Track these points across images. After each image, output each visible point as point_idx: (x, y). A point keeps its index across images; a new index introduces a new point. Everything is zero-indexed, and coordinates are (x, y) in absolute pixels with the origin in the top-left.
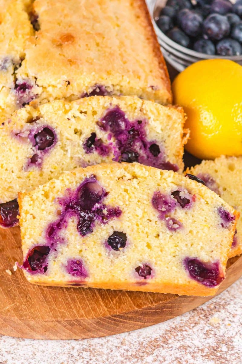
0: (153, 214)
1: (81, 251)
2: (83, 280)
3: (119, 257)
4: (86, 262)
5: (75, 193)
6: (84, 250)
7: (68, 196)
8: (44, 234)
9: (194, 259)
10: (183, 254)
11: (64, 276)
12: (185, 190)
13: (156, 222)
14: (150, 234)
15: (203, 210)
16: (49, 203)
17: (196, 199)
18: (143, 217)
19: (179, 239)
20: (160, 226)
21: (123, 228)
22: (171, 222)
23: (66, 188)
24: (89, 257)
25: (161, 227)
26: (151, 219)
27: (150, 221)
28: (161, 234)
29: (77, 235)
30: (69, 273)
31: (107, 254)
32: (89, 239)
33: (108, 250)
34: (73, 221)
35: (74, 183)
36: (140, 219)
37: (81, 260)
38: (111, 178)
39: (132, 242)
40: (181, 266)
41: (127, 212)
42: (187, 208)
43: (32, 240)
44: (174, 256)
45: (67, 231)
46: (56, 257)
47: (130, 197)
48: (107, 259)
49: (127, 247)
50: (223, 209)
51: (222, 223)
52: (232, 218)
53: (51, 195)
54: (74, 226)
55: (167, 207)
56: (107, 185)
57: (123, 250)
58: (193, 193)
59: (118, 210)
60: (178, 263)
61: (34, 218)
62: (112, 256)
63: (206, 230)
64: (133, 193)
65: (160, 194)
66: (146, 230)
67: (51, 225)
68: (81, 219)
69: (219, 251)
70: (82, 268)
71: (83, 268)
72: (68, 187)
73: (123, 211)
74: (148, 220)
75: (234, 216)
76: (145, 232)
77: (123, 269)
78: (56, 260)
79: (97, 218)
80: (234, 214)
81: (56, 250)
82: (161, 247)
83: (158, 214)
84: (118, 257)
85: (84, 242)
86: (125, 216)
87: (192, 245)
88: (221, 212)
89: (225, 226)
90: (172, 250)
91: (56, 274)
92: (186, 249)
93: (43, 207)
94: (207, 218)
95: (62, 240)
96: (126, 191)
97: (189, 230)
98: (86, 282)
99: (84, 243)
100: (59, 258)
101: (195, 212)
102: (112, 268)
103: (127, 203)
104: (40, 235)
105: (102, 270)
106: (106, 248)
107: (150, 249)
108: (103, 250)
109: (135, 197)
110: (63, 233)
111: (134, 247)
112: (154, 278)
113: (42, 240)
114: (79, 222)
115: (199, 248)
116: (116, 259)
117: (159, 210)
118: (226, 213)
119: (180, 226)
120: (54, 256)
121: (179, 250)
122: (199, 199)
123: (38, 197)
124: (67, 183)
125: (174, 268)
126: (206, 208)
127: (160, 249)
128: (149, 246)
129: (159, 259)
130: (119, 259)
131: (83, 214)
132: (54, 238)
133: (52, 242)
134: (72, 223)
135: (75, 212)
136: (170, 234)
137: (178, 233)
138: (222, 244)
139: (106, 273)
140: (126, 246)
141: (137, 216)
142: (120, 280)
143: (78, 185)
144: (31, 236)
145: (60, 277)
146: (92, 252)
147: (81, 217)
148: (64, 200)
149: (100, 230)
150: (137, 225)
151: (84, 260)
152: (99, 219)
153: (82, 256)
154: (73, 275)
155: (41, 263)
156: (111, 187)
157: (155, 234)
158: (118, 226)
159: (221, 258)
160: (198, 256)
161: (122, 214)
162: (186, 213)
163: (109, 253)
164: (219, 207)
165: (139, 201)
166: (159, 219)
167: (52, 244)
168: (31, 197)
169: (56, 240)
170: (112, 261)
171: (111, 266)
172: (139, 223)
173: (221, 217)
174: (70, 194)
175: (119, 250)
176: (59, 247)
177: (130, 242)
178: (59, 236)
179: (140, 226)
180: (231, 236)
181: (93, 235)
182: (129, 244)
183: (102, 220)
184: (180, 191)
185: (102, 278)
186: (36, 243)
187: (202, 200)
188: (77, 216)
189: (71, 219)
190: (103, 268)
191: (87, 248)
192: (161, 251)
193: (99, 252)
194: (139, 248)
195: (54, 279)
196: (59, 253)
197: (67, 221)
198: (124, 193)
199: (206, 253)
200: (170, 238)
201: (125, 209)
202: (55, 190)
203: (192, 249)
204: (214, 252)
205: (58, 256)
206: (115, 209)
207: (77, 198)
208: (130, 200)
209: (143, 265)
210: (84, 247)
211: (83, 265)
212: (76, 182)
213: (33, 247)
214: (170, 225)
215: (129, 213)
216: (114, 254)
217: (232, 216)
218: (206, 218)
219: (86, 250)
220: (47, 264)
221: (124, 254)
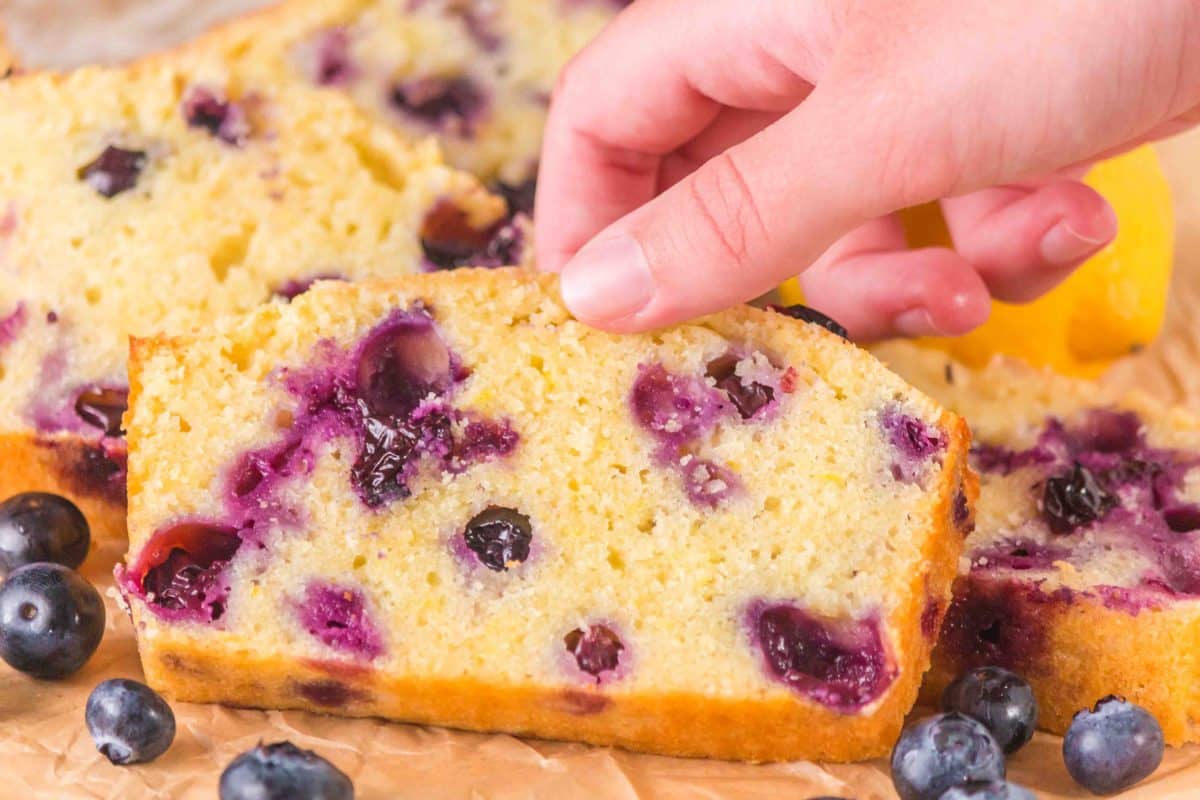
0: (635, 447)
1: (359, 562)
2: (364, 663)
3: (505, 593)
4: (376, 601)
5: (351, 356)
6: (372, 558)
7: (323, 366)
8: (218, 485)
9: (781, 603)
10: (741, 588)
11: (290, 640)
12: (757, 354)
13: (644, 473)
14: (621, 517)
15: (822, 421)
16: (247, 383)
17: (800, 383)
18: (597, 454)
19: (728, 535)
20: (662, 488)
21: (519, 494)
22: (702, 473)
23: (316, 338)
24: (389, 586)
25: (661, 491)
26: (624, 465)
27: (623, 470)
28: (659, 518)
29: (348, 504)
30: (312, 632)
31: (462, 580)
32: (393, 521)
33: (465, 567)
34: (337, 456)
35: (352, 322)
36: (586, 464)
37: (361, 594)
38: (487, 315)
39: (553, 543)
40: (735, 634)
41: (539, 437)
42: (760, 419)
43: (172, 498)
44: (710, 599)
45: (310, 486)
46: (261, 571)
47: (551, 388)
48: (461, 596)
49: (534, 562)
50: (902, 409)
51: (897, 462)
52: (934, 441)
53: (259, 359)
54: (339, 470)
55: (687, 416)
56: (469, 341)
57: (521, 569)
58: (788, 363)
59: (508, 431)
60: (720, 623)
61: (185, 427)
62: (478, 585)
63: (830, 496)
64: (564, 372)
65: (665, 373)
66: (607, 501)
67: (252, 458)
68: (371, 448)
69: (882, 571)
70: (363, 620)
71: (367, 620)
72: (326, 336)
73: (524, 435)
74: (617, 467)
75: (943, 434)
76: (601, 509)
77: (520, 639)
78: (263, 579)
79: (428, 444)
80: (939, 425)
81: (262, 546)
82: (660, 566)
83: (650, 445)
84: (501, 595)
85: (376, 531)
86: (533, 452)
87: (774, 557)
88: (893, 424)
89: (906, 473)
90: (702, 574)
91: (257, 628)
92: (752, 567)
93: (224, 392)
94: (836, 447)
95: (292, 518)
96: (538, 364)
97: (764, 498)
98: (374, 671)
99: (374, 534)
100: (276, 571)
101: (792, 430)
102: (479, 631)
103: (538, 406)
104: (204, 486)
105: (440, 636)
106: (459, 560)
107: (618, 573)
108: (444, 562)
109: (570, 387)
110: (293, 491)
111: (561, 561)
112: (628, 677)
113: (211, 505)
114: (361, 458)
115: (802, 560)
116: (494, 598)
117: (654, 431)
118: (909, 424)
119: (734, 485)
120: (253, 564)
121: (726, 573)
122: (810, 383)
123: (205, 361)
124: (323, 319)
125: (709, 642)
126: (834, 412)
127: (656, 571)
128: (615, 561)
129: (652, 606)
130: (503, 599)
131: (377, 428)
132: (259, 503)
133: (247, 514)
134: (333, 460)
135: (350, 422)
136: (696, 515)
137: (724, 510)
138: (895, 546)
139: (453, 648)
140: (531, 557)
141: (576, 454)
142: (506, 679)
143: (366, 329)
144: (168, 485)
145: (275, 641)
146: (404, 568)
147: (370, 438)
148: (306, 377)
149: (436, 493)
150: (574, 486)
151: (369, 591)
152: (436, 450)
153: (365, 581)
154: (328, 641)
155: (201, 585)
156: (481, 348)
157: (637, 519)
158: (499, 486)
159: (885, 599)
160: (797, 595)
161: (519, 445)
162: (757, 438)
163: (468, 576)
164: (883, 406)
165: (582, 401)
166: (653, 464)
167: (250, 524)
168: (180, 359)
169: (265, 510)
170: (477, 608)
171: (474, 623)
172: (579, 479)
173: (893, 441)
174: (330, 357)
175: (507, 569)
176: (277, 536)
177: (543, 544)
178: (276, 500)
179: (585, 490)
180: (928, 508)
181: (410, 508)
182: (543, 550)
183: (448, 458)
184: (740, 356)
185: (438, 668)
186: (184, 513)
187: (820, 385)
188: (353, 438)
189: (332, 444)
190: (444, 629)
191: (384, 550)
192: (662, 579)
193: (430, 569)
194: (582, 565)
195: (250, 646)
196: (275, 557)
197: (313, 449)
198: (530, 373)
199: (830, 580)
200: (693, 533)
201: (531, 429)
202: (275, 342)
203: (773, 567)
204: (862, 576)
205: (270, 568)
206: (495, 427)
207: (356, 375)
208: (550, 397)
209: (593, 628)
210: (374, 547)
211: (365, 611)
212: (359, 323)
213: (172, 523)
214: (697, 484)
215: (543, 442)
216: (486, 580)
217: (932, 432)
218: (831, 449)
219: (380, 556)
220: (225, 592)
221: (525, 584)
